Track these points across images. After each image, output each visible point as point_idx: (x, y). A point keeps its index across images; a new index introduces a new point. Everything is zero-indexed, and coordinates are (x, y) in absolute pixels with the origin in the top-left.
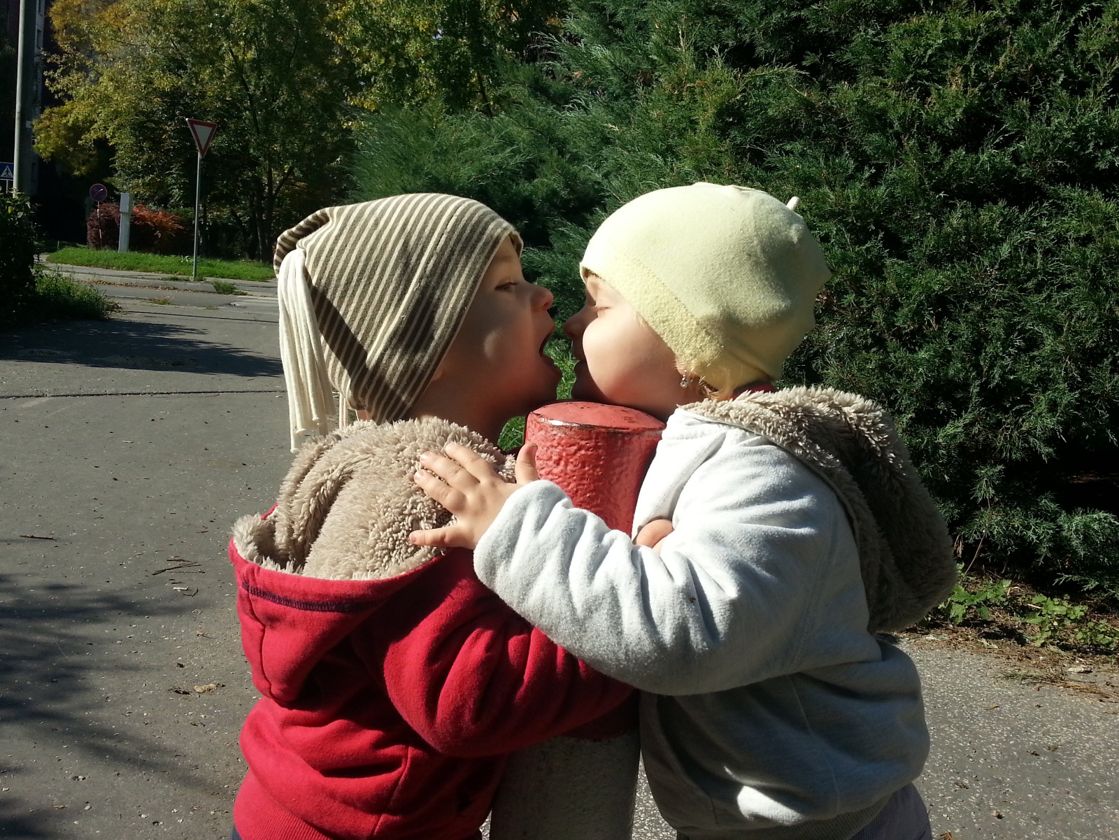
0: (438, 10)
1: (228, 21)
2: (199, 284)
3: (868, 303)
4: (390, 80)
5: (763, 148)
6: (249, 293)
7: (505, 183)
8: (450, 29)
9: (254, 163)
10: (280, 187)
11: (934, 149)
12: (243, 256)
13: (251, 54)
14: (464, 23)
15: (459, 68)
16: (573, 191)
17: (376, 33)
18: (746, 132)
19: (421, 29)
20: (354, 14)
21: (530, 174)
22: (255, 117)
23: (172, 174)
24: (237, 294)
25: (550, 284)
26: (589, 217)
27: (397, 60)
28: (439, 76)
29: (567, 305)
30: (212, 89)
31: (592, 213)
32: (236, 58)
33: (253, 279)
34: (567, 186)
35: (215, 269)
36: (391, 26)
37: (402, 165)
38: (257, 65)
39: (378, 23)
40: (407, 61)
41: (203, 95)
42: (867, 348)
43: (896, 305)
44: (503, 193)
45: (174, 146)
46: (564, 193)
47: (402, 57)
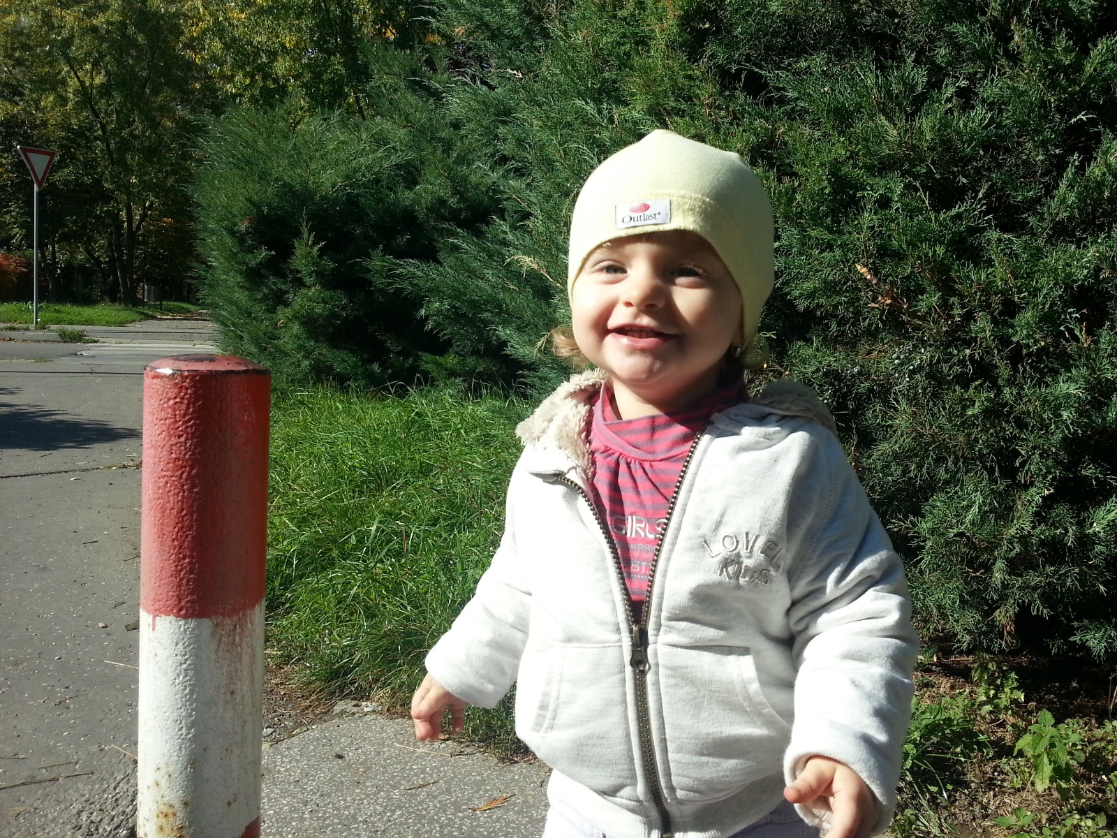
0: (307, 25)
1: (68, 42)
2: (40, 333)
3: (963, 307)
4: (257, 101)
5: (761, 68)
6: (104, 340)
7: (381, 192)
8: (320, 45)
9: (106, 197)
10: (140, 223)
11: (1061, 42)
12: (103, 300)
13: (98, 80)
14: (336, 40)
15: (334, 87)
16: (463, 198)
17: (238, 51)
18: (732, 45)
19: (288, 45)
20: (212, 31)
21: (411, 182)
22: (108, 146)
23: (11, 211)
24: (88, 342)
25: (442, 311)
26: (484, 228)
27: (264, 79)
28: (311, 96)
29: (463, 335)
30: (54, 118)
31: (488, 223)
32: (82, 83)
33: (108, 324)
34: (456, 192)
35: (63, 315)
36: (255, 43)
37: (244, 170)
38: (105, 90)
39: (240, 40)
40: (276, 81)
41: (44, 123)
42: (963, 380)
43: (1011, 309)
44: (377, 204)
45: (12, 181)
46: (453, 201)
47: (270, 76)
